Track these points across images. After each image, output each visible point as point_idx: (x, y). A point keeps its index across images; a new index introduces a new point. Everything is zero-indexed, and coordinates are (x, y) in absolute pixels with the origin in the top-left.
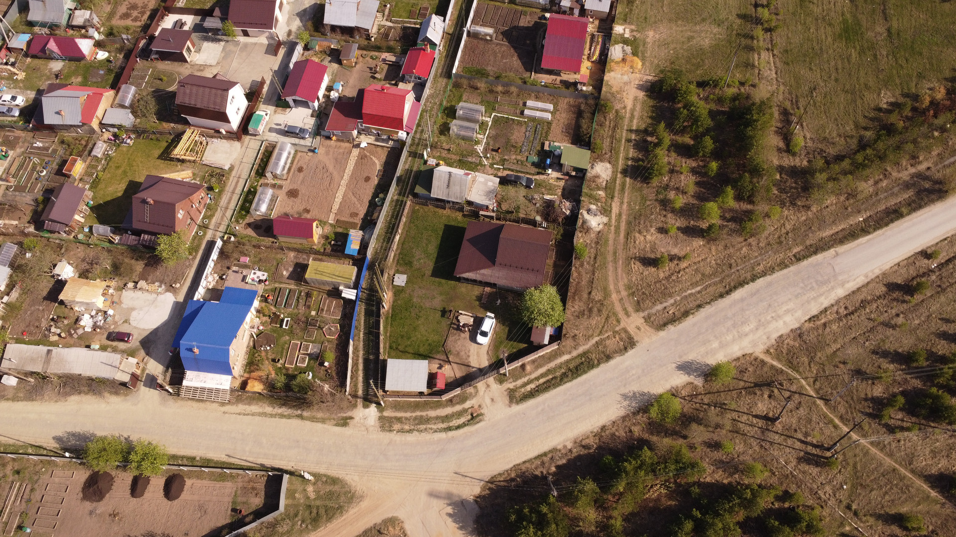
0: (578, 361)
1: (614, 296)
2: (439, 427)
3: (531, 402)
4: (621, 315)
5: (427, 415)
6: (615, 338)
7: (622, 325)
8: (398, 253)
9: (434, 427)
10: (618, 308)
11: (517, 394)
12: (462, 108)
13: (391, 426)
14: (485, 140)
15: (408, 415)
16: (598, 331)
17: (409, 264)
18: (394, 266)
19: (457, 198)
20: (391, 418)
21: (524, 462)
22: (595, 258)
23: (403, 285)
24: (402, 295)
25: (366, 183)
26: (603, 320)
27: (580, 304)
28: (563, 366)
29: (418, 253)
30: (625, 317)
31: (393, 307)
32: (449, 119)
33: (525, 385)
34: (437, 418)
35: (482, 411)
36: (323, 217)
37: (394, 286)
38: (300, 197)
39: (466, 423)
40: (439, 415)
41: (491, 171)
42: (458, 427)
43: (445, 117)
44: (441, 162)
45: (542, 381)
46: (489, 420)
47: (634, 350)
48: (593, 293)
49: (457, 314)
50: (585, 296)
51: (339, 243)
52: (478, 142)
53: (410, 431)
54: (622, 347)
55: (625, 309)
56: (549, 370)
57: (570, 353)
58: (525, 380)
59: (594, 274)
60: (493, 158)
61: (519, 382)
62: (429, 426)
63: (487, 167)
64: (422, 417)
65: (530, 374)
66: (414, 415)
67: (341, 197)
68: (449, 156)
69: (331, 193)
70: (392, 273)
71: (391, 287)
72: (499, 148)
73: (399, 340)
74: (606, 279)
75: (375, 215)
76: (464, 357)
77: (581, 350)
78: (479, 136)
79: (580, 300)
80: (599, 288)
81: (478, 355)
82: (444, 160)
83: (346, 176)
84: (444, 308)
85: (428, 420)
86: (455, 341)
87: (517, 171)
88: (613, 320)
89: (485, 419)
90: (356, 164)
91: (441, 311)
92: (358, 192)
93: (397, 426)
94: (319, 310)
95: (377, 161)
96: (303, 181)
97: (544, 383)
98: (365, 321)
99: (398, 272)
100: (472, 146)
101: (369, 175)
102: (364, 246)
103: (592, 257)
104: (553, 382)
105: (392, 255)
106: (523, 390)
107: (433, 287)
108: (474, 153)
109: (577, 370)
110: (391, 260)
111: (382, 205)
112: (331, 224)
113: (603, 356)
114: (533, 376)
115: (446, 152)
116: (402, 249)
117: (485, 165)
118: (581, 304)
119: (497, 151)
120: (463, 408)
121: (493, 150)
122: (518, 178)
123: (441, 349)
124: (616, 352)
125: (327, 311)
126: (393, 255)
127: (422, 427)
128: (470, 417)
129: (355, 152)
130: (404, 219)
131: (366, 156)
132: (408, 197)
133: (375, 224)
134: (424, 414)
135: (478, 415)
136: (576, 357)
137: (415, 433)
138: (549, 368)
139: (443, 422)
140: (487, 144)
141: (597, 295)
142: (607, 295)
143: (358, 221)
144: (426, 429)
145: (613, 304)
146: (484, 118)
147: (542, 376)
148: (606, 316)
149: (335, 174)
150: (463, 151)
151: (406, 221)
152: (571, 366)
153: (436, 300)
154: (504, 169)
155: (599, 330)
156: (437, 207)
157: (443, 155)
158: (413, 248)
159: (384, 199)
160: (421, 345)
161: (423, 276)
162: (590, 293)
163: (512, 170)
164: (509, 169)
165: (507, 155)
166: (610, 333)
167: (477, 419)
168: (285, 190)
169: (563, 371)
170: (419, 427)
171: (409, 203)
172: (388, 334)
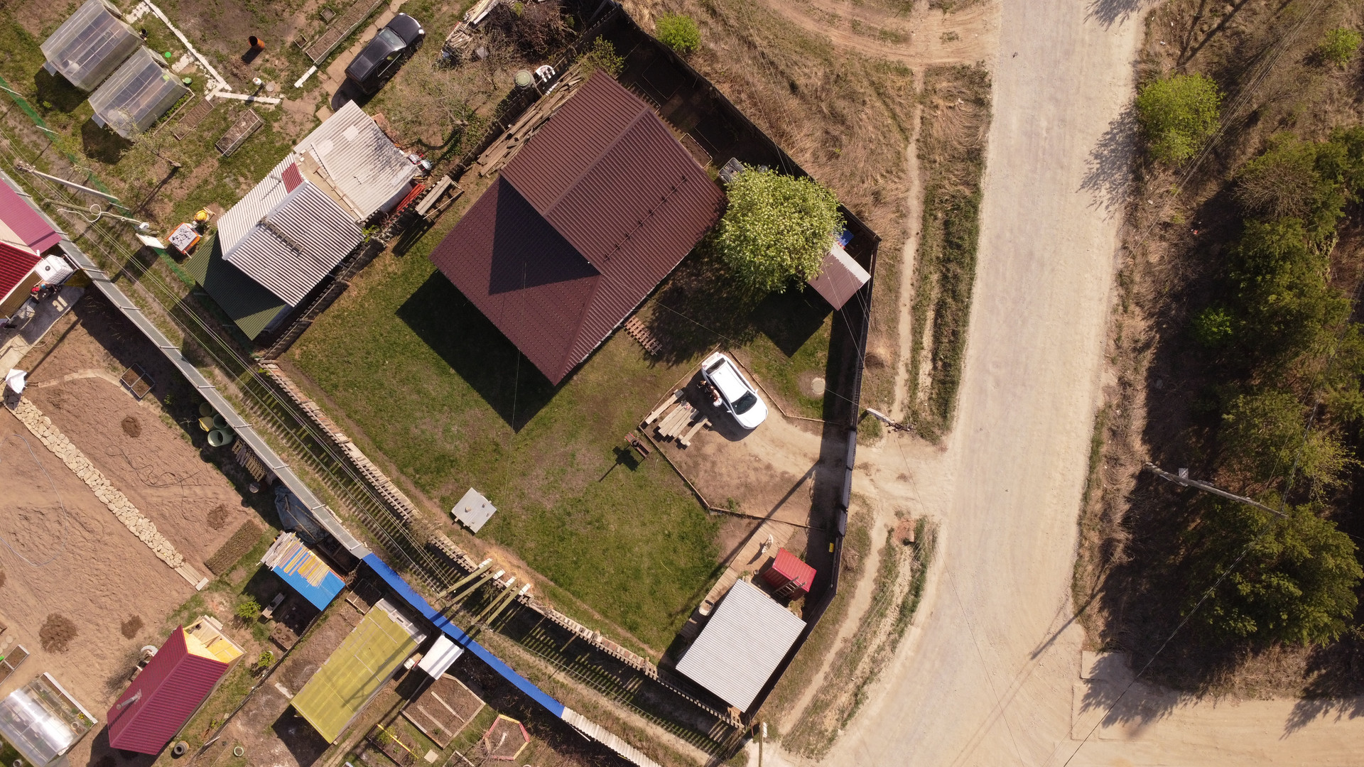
0: (936, 230)
1: (837, 37)
2: (888, 628)
3: (964, 397)
4: (892, 53)
5: (845, 640)
6: (937, 107)
7: (918, 70)
8: (395, 473)
9: (881, 638)
10: (872, 49)
11: (925, 416)
12: (63, 56)
13: (821, 733)
14: (203, 60)
15: (818, 680)
16: (896, 136)
17: (444, 464)
18: (427, 504)
19: (342, 245)
20: (802, 721)
21: (1086, 497)
22: (713, 12)
23: (492, 510)
24: (518, 527)
25: (143, 438)
26: (878, 104)
27: (805, 131)
28: (926, 271)
29: (430, 427)
30: (902, 48)
31: (536, 565)
32: (76, 111)
33: (913, 385)
34: (865, 622)
35: (915, 516)
36: (178, 597)
37: (482, 534)
38: (77, 621)
39: (917, 565)
40: (861, 614)
41: (306, 106)
42: (917, 589)
43: (63, 117)
44: (201, 215)
45: (927, 340)
46: (944, 514)
47: (995, 86)
48: (801, 82)
49: (649, 432)
50: (793, 103)
51: (279, 598)
52: (198, 83)
53: (858, 698)
54: (969, 109)
55: (885, 35)
56: (914, 309)
57: (905, 233)
58: (902, 376)
59: (751, 45)
60: (272, 74)
61: (900, 393)
62: (872, 649)
63: (288, 104)
64: (840, 654)
65: (896, 354)
66: (826, 668)
67: (144, 522)
68: (193, 181)
69: (116, 539)
70: (443, 519)
71: (477, 541)
72: (253, 40)
73: (625, 597)
74: (784, 25)
75: (252, 466)
76: (764, 479)
77: (915, 205)
78: (178, 67)
79: (797, 122)
80: (795, 57)
81: (779, 444)
82: (197, 201)
83: (91, 475)
84: (616, 450)
85: (858, 645)
86: (714, 475)
87: (351, 38)
88: (892, 82)
89: (936, 520)
90: (65, 431)
91: (619, 461)
92: (158, 471)
93: (829, 720)
94: (432, 740)
95: (90, 374)
96: (36, 592)
97: (937, 339)
98: (528, 647)
99: (448, 503)
100: (199, 102)
101: (123, 415)
102: (326, 546)
103: (706, 17)
104: (949, 318)
105: (394, 492)
106: (921, 395)
107: (542, 444)
108: (223, 113)
109: (959, 247)
110: (408, 502)
111: (235, 437)
112: (209, 589)
113: (960, 166)
114: (906, 353)
115: (175, 182)
116: (391, 455)
117: (279, 107)
118: (807, 126)
119: (255, 50)
120: (880, 552)
121: (248, 58)
122: (373, 49)
123: (709, 518)
124: (973, 131)
125: (447, 725)
126: (394, 490)
127: (864, 665)
128: (908, 550)
129: (28, 412)
130: (311, 406)
131: (57, 392)
132: (252, 362)
133: (278, 482)
134: (838, 645)
135: (919, 531)
136: (925, 227)
137: (870, 689)
138: (909, 304)
139: (883, 615)
140: (217, 60)
141: (811, 75)
142: (822, 51)
143: (243, 516)
144: (874, 660)
145: (853, 53)
146: (131, 19)
147: (917, 332)
148: (870, 91)
149: (62, 497)
150: (201, 138)
151: (318, 402)
152: (937, 252)
153: (579, 457)
154: (322, 67)
155: (895, 129)
156: (328, 304)
157: (180, 194)
158: (407, 431)
159: (221, 421)
160: (673, 557)
161: (497, 449)
162: (793, 88)
163: (340, 49)
164: (332, 55)
165: (285, 32)
166: (918, 112)
167: (926, 538)
168: (33, 647)
169: (935, 277)
170: (858, 672)
171: (272, 369)
172: (597, 616)
